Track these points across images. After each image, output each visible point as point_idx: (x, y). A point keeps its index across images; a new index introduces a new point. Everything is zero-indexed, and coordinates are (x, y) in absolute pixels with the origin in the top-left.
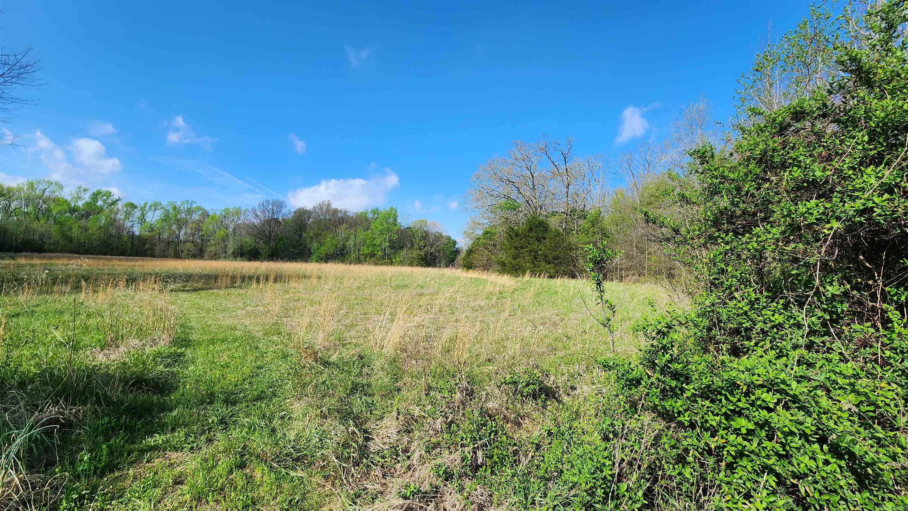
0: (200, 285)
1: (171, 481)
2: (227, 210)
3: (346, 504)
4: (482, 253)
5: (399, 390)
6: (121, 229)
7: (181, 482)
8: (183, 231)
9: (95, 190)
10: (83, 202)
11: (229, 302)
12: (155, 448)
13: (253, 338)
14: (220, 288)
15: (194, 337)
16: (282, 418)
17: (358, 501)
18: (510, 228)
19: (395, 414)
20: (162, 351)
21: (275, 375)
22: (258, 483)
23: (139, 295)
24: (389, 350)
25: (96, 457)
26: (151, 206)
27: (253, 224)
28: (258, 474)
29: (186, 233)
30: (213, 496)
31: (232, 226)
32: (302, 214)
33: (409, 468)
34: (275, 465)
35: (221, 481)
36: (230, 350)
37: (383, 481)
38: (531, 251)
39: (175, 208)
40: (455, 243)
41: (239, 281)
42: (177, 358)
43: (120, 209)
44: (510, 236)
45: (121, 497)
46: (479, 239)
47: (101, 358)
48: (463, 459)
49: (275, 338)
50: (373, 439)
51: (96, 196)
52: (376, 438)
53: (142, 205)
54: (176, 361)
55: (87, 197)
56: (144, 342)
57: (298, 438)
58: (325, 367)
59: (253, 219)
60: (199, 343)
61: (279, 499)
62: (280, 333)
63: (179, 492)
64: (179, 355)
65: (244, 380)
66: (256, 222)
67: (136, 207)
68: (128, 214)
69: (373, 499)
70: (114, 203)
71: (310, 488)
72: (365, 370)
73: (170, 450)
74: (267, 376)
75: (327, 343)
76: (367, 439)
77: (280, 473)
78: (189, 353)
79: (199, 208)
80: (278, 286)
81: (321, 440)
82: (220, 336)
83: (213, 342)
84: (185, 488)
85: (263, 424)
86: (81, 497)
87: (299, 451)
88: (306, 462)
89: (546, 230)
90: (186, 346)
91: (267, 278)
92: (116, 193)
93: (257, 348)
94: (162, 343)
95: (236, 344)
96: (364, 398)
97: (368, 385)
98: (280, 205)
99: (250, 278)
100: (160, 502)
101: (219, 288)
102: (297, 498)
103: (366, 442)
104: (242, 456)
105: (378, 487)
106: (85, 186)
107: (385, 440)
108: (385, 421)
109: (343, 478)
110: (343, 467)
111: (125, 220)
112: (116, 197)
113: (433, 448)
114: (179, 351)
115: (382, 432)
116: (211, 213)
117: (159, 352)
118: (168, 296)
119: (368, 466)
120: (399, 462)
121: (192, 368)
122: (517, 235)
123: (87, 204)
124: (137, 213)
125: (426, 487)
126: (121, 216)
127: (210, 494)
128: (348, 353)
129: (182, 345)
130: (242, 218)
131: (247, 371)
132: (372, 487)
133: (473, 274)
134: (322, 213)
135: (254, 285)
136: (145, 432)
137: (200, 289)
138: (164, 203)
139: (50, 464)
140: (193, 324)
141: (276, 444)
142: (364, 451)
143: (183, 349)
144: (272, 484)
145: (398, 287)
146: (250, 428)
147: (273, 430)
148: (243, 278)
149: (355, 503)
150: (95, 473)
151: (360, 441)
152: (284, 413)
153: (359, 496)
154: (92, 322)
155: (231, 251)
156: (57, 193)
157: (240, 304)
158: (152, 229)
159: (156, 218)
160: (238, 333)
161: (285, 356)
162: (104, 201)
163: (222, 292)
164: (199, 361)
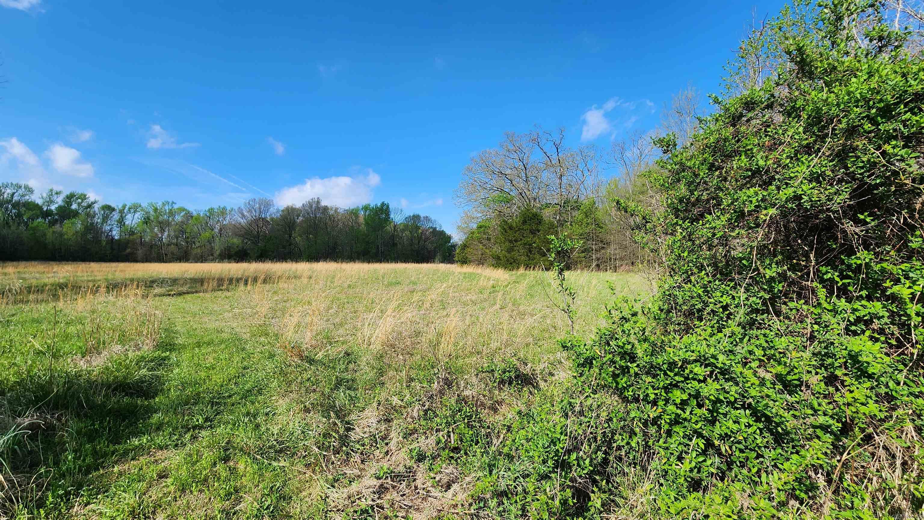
0: (185, 289)
1: (155, 475)
2: (211, 211)
3: (325, 488)
4: (477, 247)
5: (383, 383)
6: (99, 233)
7: (166, 476)
8: (166, 234)
9: (66, 192)
10: (57, 206)
11: (215, 305)
12: (141, 447)
13: (239, 340)
14: (207, 292)
15: (180, 341)
16: (267, 414)
17: (336, 485)
18: (504, 221)
19: (375, 405)
20: (145, 355)
21: (261, 375)
22: (241, 474)
23: (120, 302)
24: (376, 347)
25: (80, 456)
26: (130, 208)
27: (240, 224)
28: (241, 466)
29: (169, 236)
30: (197, 486)
31: (218, 227)
32: (290, 213)
33: (387, 453)
34: (258, 457)
35: (204, 473)
36: (215, 352)
37: (362, 466)
38: (525, 244)
39: (156, 210)
40: (449, 238)
41: (226, 282)
42: (161, 362)
43: (97, 211)
44: (504, 229)
45: (107, 491)
46: (473, 233)
47: (82, 364)
48: (438, 443)
49: (262, 339)
50: (354, 429)
51: (70, 198)
52: (357, 429)
53: (120, 207)
54: (160, 365)
55: (59, 201)
56: (127, 347)
57: (282, 431)
58: (311, 364)
59: (239, 219)
60: (184, 347)
61: (261, 486)
62: (267, 335)
63: (164, 484)
64: (164, 359)
65: (230, 380)
66: (243, 221)
67: (114, 210)
68: (105, 218)
69: (350, 482)
70: (89, 206)
71: (291, 476)
72: (351, 366)
73: (154, 448)
74: (253, 375)
75: (314, 342)
76: (348, 430)
77: (263, 464)
78: (174, 357)
79: (183, 209)
80: (268, 287)
81: (303, 432)
82: (206, 339)
84: (170, 481)
85: (246, 420)
86: (67, 494)
87: (282, 443)
88: (288, 453)
89: (540, 223)
90: (170, 350)
91: (255, 280)
92: (92, 197)
93: (243, 349)
94: (146, 348)
95: (223, 346)
96: (347, 392)
97: (353, 380)
98: (268, 204)
99: (238, 280)
100: (145, 494)
101: (205, 291)
102: (278, 485)
103: (347, 432)
104: (226, 450)
105: (357, 472)
106: (56, 188)
107: (366, 429)
108: (366, 412)
109: (324, 465)
110: (324, 455)
111: (102, 224)
112: (91, 199)
113: (410, 435)
114: (164, 355)
115: (364, 422)
116: (195, 214)
117: (142, 357)
118: (151, 302)
119: (348, 454)
120: (378, 448)
121: (176, 371)
122: (511, 228)
123: (60, 207)
124: (116, 216)
125: (401, 469)
126: (98, 220)
127: (194, 484)
128: (335, 351)
129: (166, 349)
130: (228, 218)
131: (232, 371)
132: (351, 472)
133: (467, 269)
134: (312, 211)
135: (242, 287)
136: (130, 433)
137: (184, 293)
138: (144, 205)
139: (34, 465)
140: (179, 328)
141: (260, 438)
142: (344, 440)
143: (168, 353)
144: (254, 473)
145: (390, 284)
146: (234, 425)
147: (258, 426)
148: (231, 280)
149: (334, 487)
150: (80, 470)
151: (341, 431)
152: (269, 409)
153: (338, 480)
154: (72, 329)
155: (218, 253)
156: (27, 197)
157: (227, 307)
158: (132, 233)
159: (136, 220)
160: (225, 336)
161: (272, 356)
162: (79, 204)
163: (208, 295)
164: (185, 364)
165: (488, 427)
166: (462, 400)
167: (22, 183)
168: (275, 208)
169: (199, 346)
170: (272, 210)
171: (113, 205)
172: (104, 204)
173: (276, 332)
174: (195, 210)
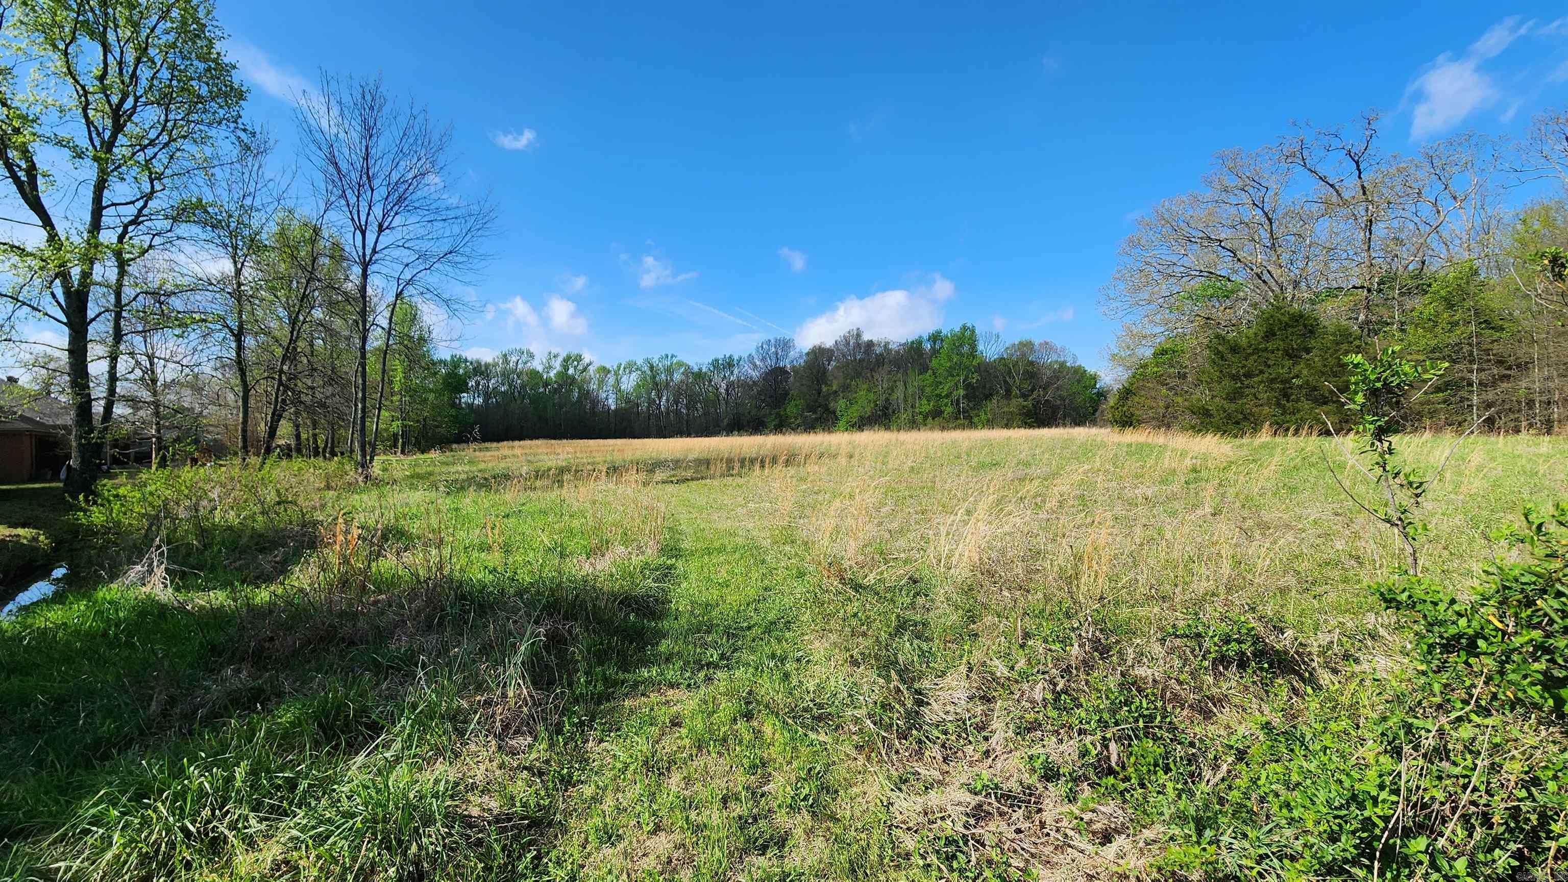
0: (689, 474)
1: (668, 721)
2: (715, 363)
3: (886, 788)
4: (1153, 393)
5: (976, 635)
6: (595, 402)
7: (679, 725)
8: (664, 399)
9: (563, 355)
10: (555, 371)
11: (726, 497)
12: (650, 682)
13: (758, 548)
15: (686, 545)
16: (798, 660)
17: (904, 787)
18: (1218, 336)
19: (963, 669)
20: (649, 561)
21: (788, 601)
22: (768, 741)
23: (621, 489)
24: (961, 573)
25: (591, 681)
26: (625, 368)
27: (751, 378)
28: (768, 730)
29: (668, 400)
30: (715, 746)
31: (724, 386)
32: (819, 355)
33: (987, 753)
34: (790, 721)
35: (723, 730)
36: (729, 563)
37: (945, 767)
38: (1272, 381)
39: (652, 368)
41: (737, 465)
42: (666, 573)
43: (593, 375)
44: (1218, 353)
45: (618, 730)
46: (1144, 366)
47: (587, 569)
48: (1084, 754)
49: (787, 548)
50: (928, 704)
51: (567, 360)
52: (934, 704)
53: (615, 367)
54: (666, 576)
55: (557, 365)
56: (630, 549)
57: (820, 688)
58: (857, 591)
59: (750, 371)
60: (691, 553)
61: (795, 764)
62: (793, 542)
63: (678, 735)
64: (670, 568)
65: (748, 605)
66: (755, 374)
67: (609, 372)
68: (601, 382)
69: (927, 788)
70: (585, 369)
71: (836, 759)
72: (921, 600)
73: (665, 685)
74: (778, 601)
75: (861, 558)
76: (920, 703)
77: (796, 733)
78: (680, 566)
79: (683, 364)
80: (792, 471)
81: (850, 696)
82: (717, 545)
83: (709, 552)
84: (684, 731)
85: (772, 664)
86: (582, 723)
87: (820, 706)
88: (831, 723)
90: (676, 557)
91: (774, 460)
92: (587, 358)
93: (763, 562)
94: (649, 551)
95: (737, 556)
96: (916, 642)
97: (924, 624)
98: (788, 346)
99: (752, 461)
100: (657, 743)
101: (713, 477)
102: (818, 768)
103: (919, 706)
104: (748, 703)
105: (936, 775)
106: (554, 351)
107: (948, 708)
108: (948, 679)
109: (883, 753)
110: (883, 737)
111: (598, 391)
112: (586, 360)
113: (1029, 730)
114: (669, 562)
115: (944, 695)
116: (696, 369)
117: (647, 563)
118: (652, 491)
119: (920, 742)
120: (970, 742)
121: (684, 585)
122: (1235, 349)
123: (559, 374)
124: (611, 380)
125: (1013, 785)
126: (593, 386)
127: (711, 743)
128: (894, 575)
129: (672, 554)
130: (736, 371)
131: (752, 593)
132: (928, 773)
133: (1131, 437)
134: (849, 350)
135: (757, 471)
136: (638, 660)
137: (688, 480)
138: (640, 362)
139: (551, 683)
140: (683, 527)
141: (791, 694)
142: (914, 718)
143: (674, 560)
144: (786, 744)
145: (982, 466)
146: (757, 669)
147: (786, 676)
148: (742, 461)
149: (900, 790)
150: (592, 699)
151: (909, 704)
152: (801, 653)
153: (906, 781)
154: (576, 523)
155: (726, 421)
156: (529, 364)
157: (740, 499)
158: (628, 401)
159: (633, 383)
160: (740, 541)
161: (801, 575)
162: (575, 368)
163: (716, 483)
164: (693, 576)
165: (1192, 745)
166: (1131, 684)
167: (524, 348)
168: (797, 350)
169: (709, 554)
170: (792, 354)
171: (608, 366)
172: (599, 365)
173: (806, 539)
174: (696, 364)
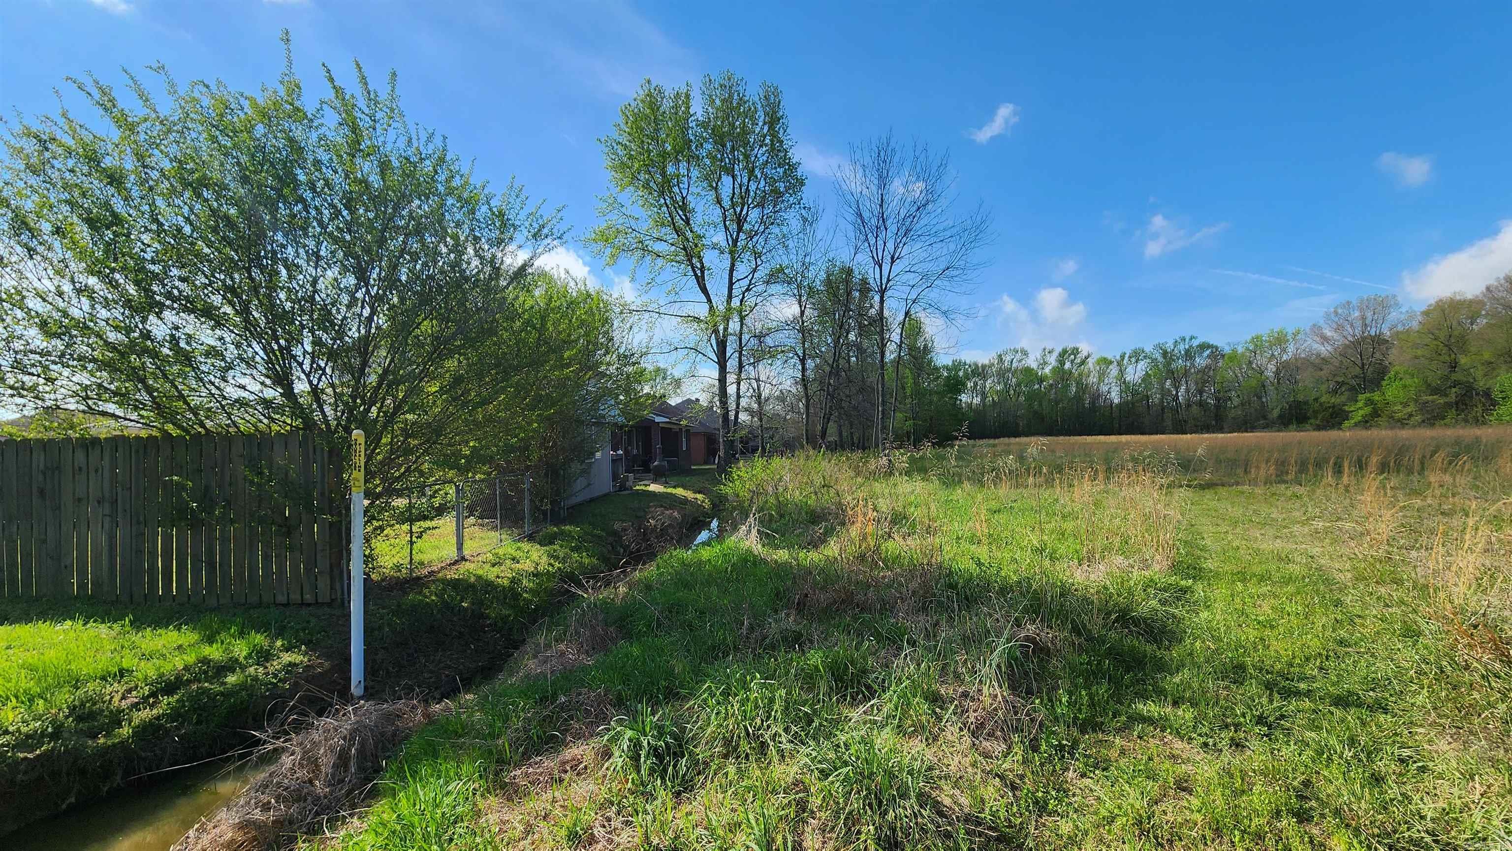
0: (1216, 477)
1: (1172, 781)
2: (1256, 340)
6: (1095, 397)
7: (1187, 790)
8: (1183, 388)
9: (1060, 349)
10: (1050, 367)
11: (1274, 509)
13: (1328, 582)
14: (1256, 485)
15: (1209, 565)
16: (1402, 761)
20: (1156, 578)
26: (1130, 357)
27: (1318, 356)
29: (1187, 391)
31: (1272, 367)
34: (1381, 848)
36: (1275, 596)
39: (1165, 354)
41: (1294, 469)
42: (1178, 596)
43: (1092, 368)
45: (1105, 769)
47: (1079, 576)
49: (1385, 590)
51: (1063, 355)
53: (1118, 358)
54: (1179, 599)
59: (1315, 346)
60: (1217, 575)
62: (1396, 583)
64: (1184, 590)
66: (1325, 350)
67: (1111, 362)
68: (1102, 375)
70: (1083, 362)
73: (1170, 733)
74: (1364, 664)
78: (1200, 590)
79: (1206, 346)
82: (1258, 569)
83: (1243, 577)
90: (1194, 578)
94: (1157, 567)
95: (1290, 589)
98: (1383, 306)
101: (1253, 483)
106: (1050, 346)
111: (1099, 384)
112: (1085, 353)
114: (1183, 583)
116: (1227, 350)
117: (1152, 580)
121: (1204, 615)
123: (1054, 369)
124: (1114, 371)
126: (1093, 379)
129: (1188, 574)
131: (1315, 645)
135: (1329, 479)
137: (1217, 485)
138: (1148, 349)
140: (1208, 542)
143: (1190, 581)
155: (1276, 413)
157: (1297, 514)
158: (1135, 393)
159: (1140, 373)
160: (1295, 569)
161: (1411, 633)
162: (1072, 362)
163: (1258, 491)
164: (1219, 606)
168: (1404, 310)
169: (1244, 581)
170: (1393, 316)
171: (1110, 357)
172: (1098, 356)
174: (1229, 344)
